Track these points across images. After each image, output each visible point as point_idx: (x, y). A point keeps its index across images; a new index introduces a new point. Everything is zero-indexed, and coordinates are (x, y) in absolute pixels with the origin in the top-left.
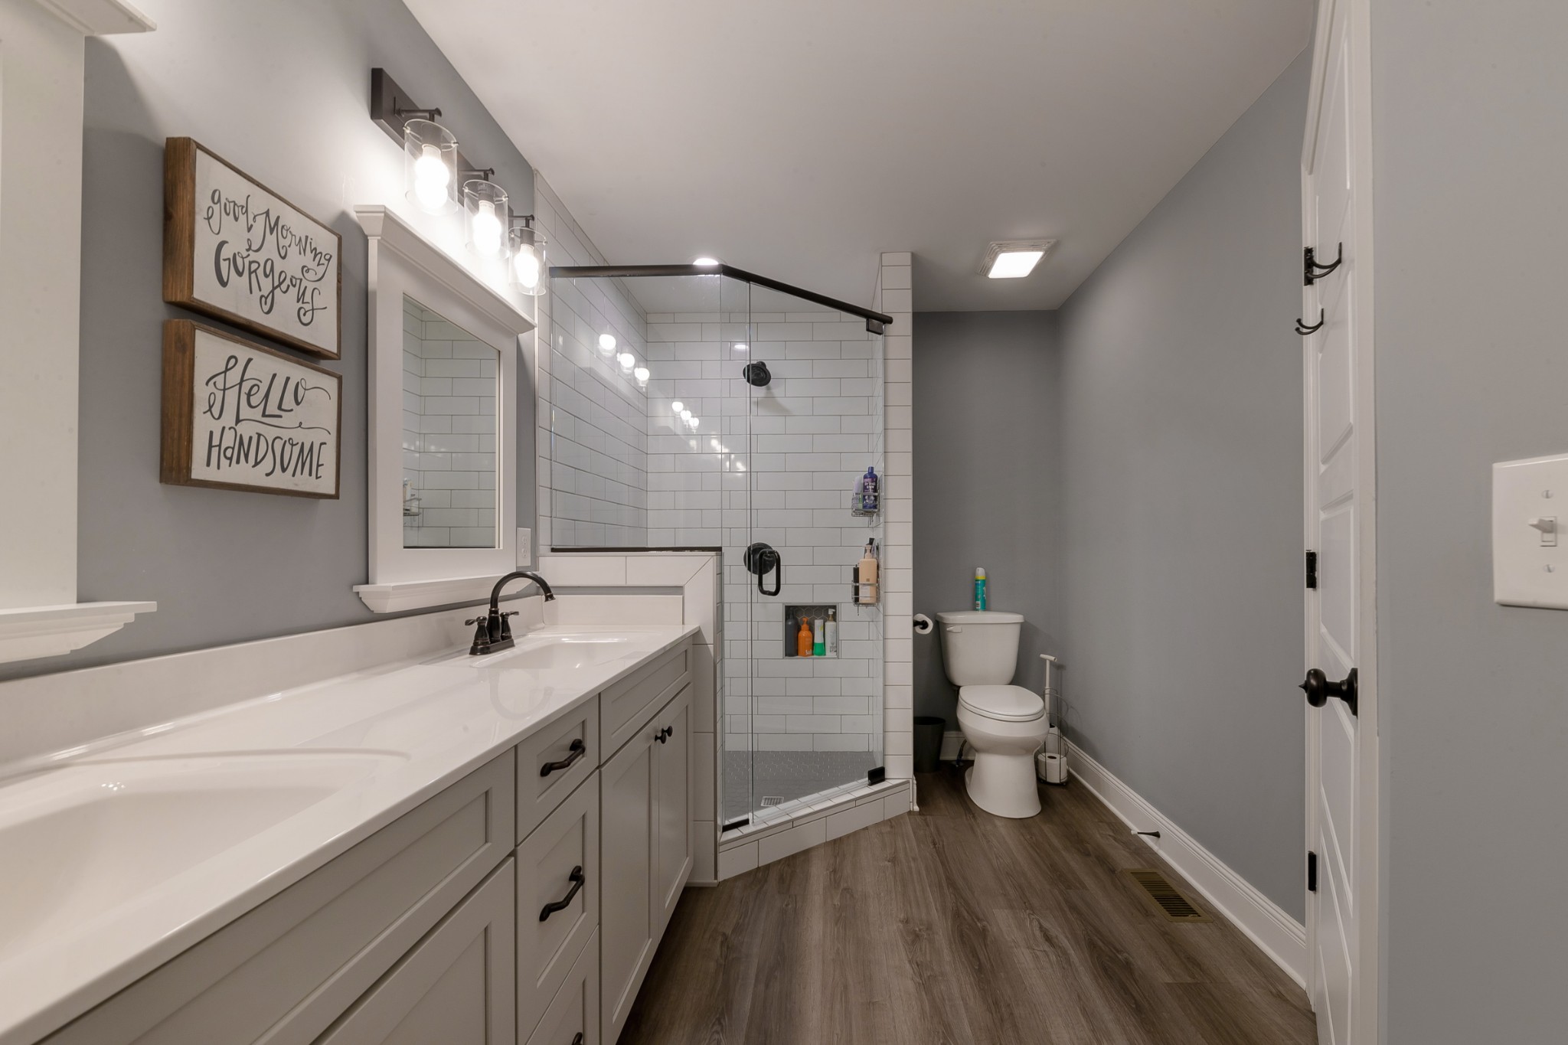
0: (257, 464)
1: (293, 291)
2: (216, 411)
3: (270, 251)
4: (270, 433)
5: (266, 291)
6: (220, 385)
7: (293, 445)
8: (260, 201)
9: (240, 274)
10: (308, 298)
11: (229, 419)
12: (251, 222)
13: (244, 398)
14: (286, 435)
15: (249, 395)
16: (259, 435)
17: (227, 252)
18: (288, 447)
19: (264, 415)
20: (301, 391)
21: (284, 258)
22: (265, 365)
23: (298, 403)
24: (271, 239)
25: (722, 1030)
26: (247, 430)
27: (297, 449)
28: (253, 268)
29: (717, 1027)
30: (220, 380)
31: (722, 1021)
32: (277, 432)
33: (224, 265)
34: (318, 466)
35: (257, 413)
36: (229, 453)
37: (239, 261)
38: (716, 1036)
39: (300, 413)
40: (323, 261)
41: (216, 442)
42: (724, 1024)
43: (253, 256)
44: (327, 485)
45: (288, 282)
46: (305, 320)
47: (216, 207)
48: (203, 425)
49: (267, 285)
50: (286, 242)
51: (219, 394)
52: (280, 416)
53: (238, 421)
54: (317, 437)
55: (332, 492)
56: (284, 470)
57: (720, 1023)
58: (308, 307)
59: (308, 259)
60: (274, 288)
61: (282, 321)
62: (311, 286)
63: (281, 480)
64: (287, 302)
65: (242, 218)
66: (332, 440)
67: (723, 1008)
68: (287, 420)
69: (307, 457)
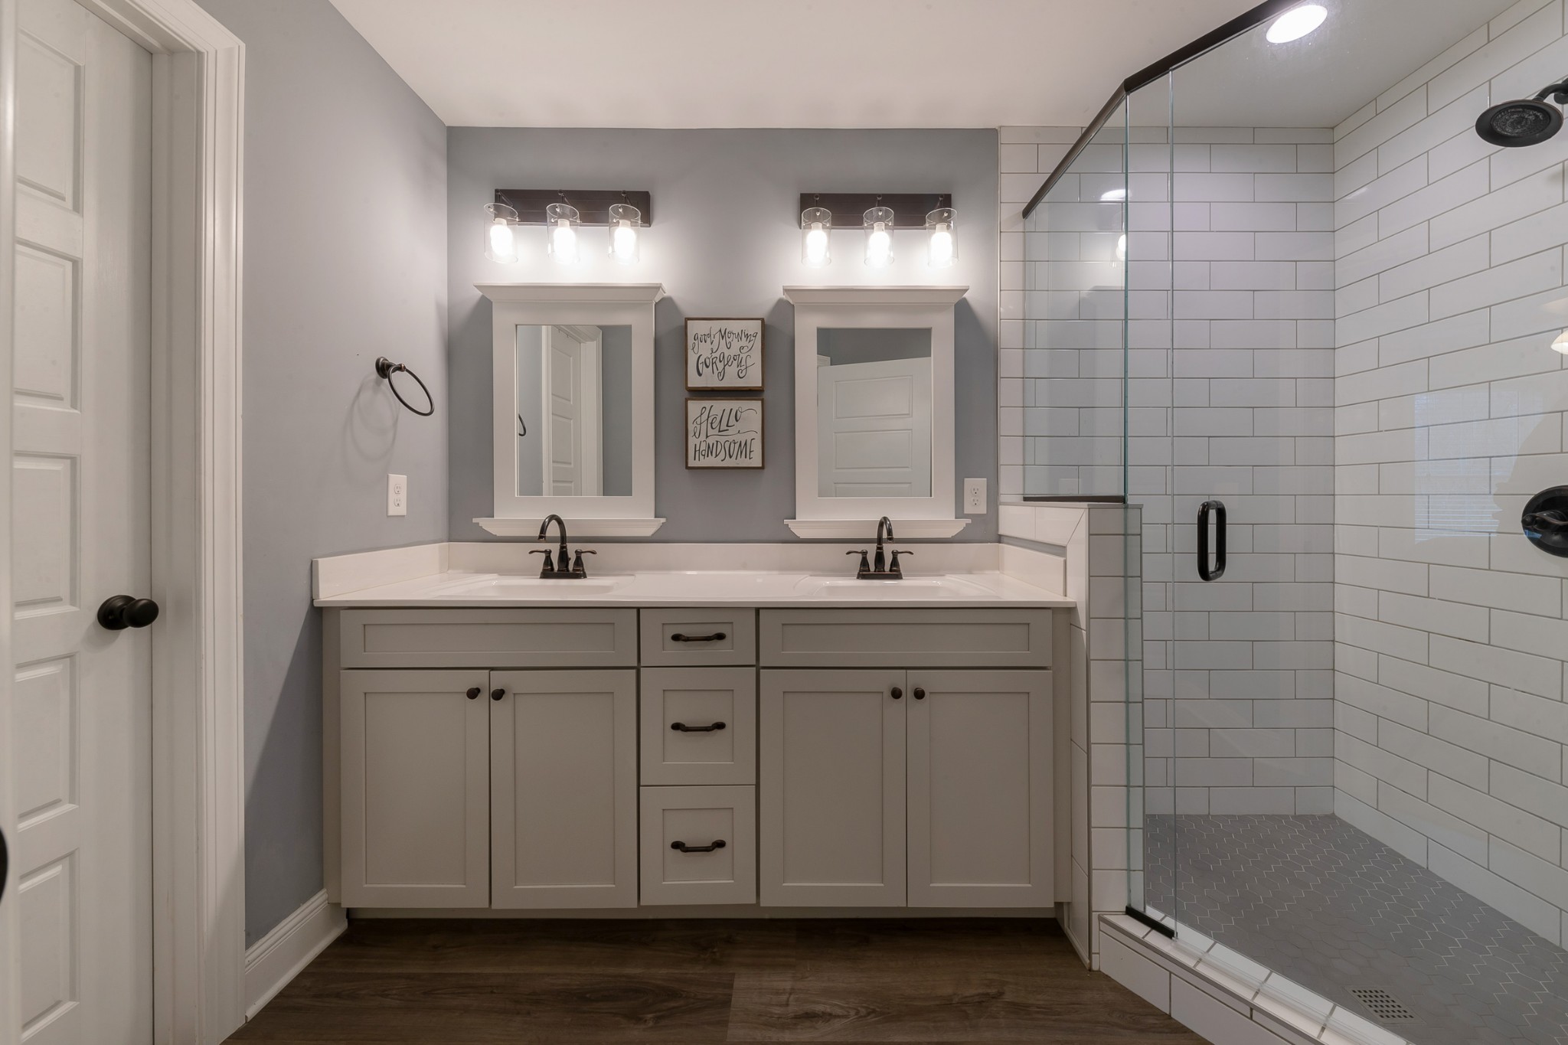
0: (717, 456)
1: (735, 363)
2: (697, 435)
3: (723, 348)
4: (722, 439)
5: (720, 370)
6: (699, 423)
7: (735, 443)
8: (716, 326)
9: (707, 367)
10: (743, 363)
11: (703, 437)
12: (712, 339)
13: (709, 425)
14: (730, 439)
15: (712, 423)
16: (717, 442)
17: (702, 360)
18: (732, 445)
19: (719, 431)
20: (739, 413)
21: (729, 348)
22: (719, 406)
23: (737, 421)
24: (723, 342)
25: (861, 1017)
26: (711, 441)
27: (737, 445)
28: (714, 361)
29: (863, 1011)
30: (699, 419)
31: (873, 1015)
32: (726, 438)
33: (700, 366)
34: (750, 452)
35: (716, 431)
36: (703, 453)
37: (707, 361)
38: (852, 1013)
39: (738, 426)
40: (753, 338)
41: (697, 449)
42: (869, 1017)
43: (714, 355)
44: (756, 461)
45: (732, 359)
46: (741, 375)
47: (696, 342)
48: (692, 441)
49: (720, 366)
50: (730, 340)
51: (698, 427)
52: (727, 430)
53: (707, 437)
54: (748, 437)
55: (761, 465)
56: (731, 457)
57: (869, 1014)
58: (743, 368)
59: (744, 342)
60: (725, 366)
61: (731, 381)
62: (744, 356)
63: (730, 463)
64: (731, 370)
65: (708, 340)
66: (758, 437)
67: (889, 1013)
68: (731, 431)
69: (744, 448)
